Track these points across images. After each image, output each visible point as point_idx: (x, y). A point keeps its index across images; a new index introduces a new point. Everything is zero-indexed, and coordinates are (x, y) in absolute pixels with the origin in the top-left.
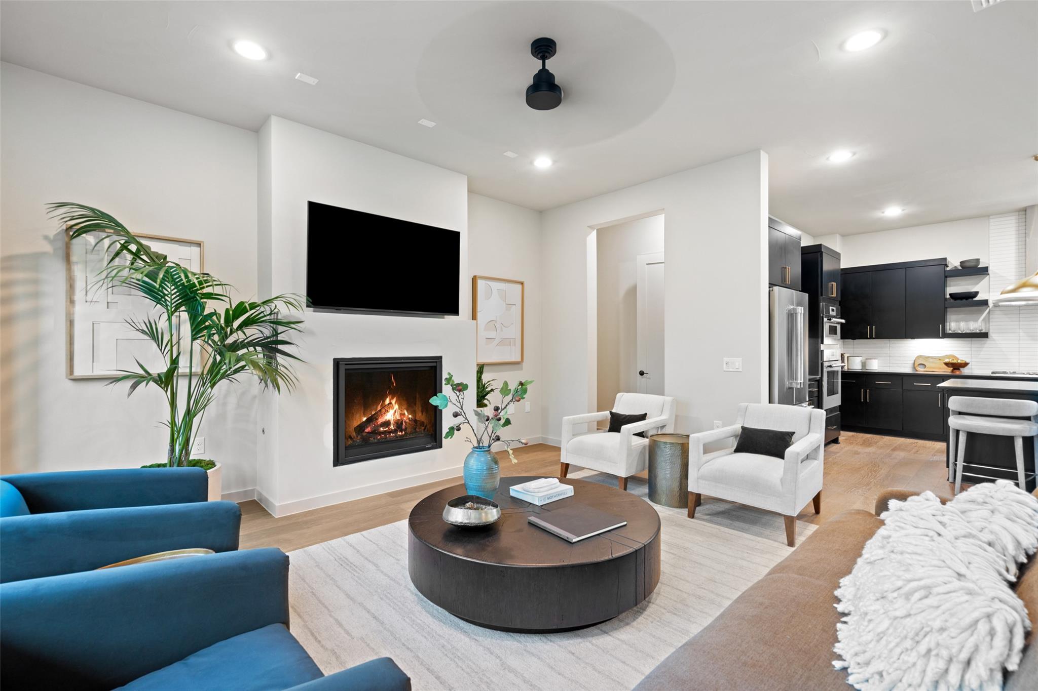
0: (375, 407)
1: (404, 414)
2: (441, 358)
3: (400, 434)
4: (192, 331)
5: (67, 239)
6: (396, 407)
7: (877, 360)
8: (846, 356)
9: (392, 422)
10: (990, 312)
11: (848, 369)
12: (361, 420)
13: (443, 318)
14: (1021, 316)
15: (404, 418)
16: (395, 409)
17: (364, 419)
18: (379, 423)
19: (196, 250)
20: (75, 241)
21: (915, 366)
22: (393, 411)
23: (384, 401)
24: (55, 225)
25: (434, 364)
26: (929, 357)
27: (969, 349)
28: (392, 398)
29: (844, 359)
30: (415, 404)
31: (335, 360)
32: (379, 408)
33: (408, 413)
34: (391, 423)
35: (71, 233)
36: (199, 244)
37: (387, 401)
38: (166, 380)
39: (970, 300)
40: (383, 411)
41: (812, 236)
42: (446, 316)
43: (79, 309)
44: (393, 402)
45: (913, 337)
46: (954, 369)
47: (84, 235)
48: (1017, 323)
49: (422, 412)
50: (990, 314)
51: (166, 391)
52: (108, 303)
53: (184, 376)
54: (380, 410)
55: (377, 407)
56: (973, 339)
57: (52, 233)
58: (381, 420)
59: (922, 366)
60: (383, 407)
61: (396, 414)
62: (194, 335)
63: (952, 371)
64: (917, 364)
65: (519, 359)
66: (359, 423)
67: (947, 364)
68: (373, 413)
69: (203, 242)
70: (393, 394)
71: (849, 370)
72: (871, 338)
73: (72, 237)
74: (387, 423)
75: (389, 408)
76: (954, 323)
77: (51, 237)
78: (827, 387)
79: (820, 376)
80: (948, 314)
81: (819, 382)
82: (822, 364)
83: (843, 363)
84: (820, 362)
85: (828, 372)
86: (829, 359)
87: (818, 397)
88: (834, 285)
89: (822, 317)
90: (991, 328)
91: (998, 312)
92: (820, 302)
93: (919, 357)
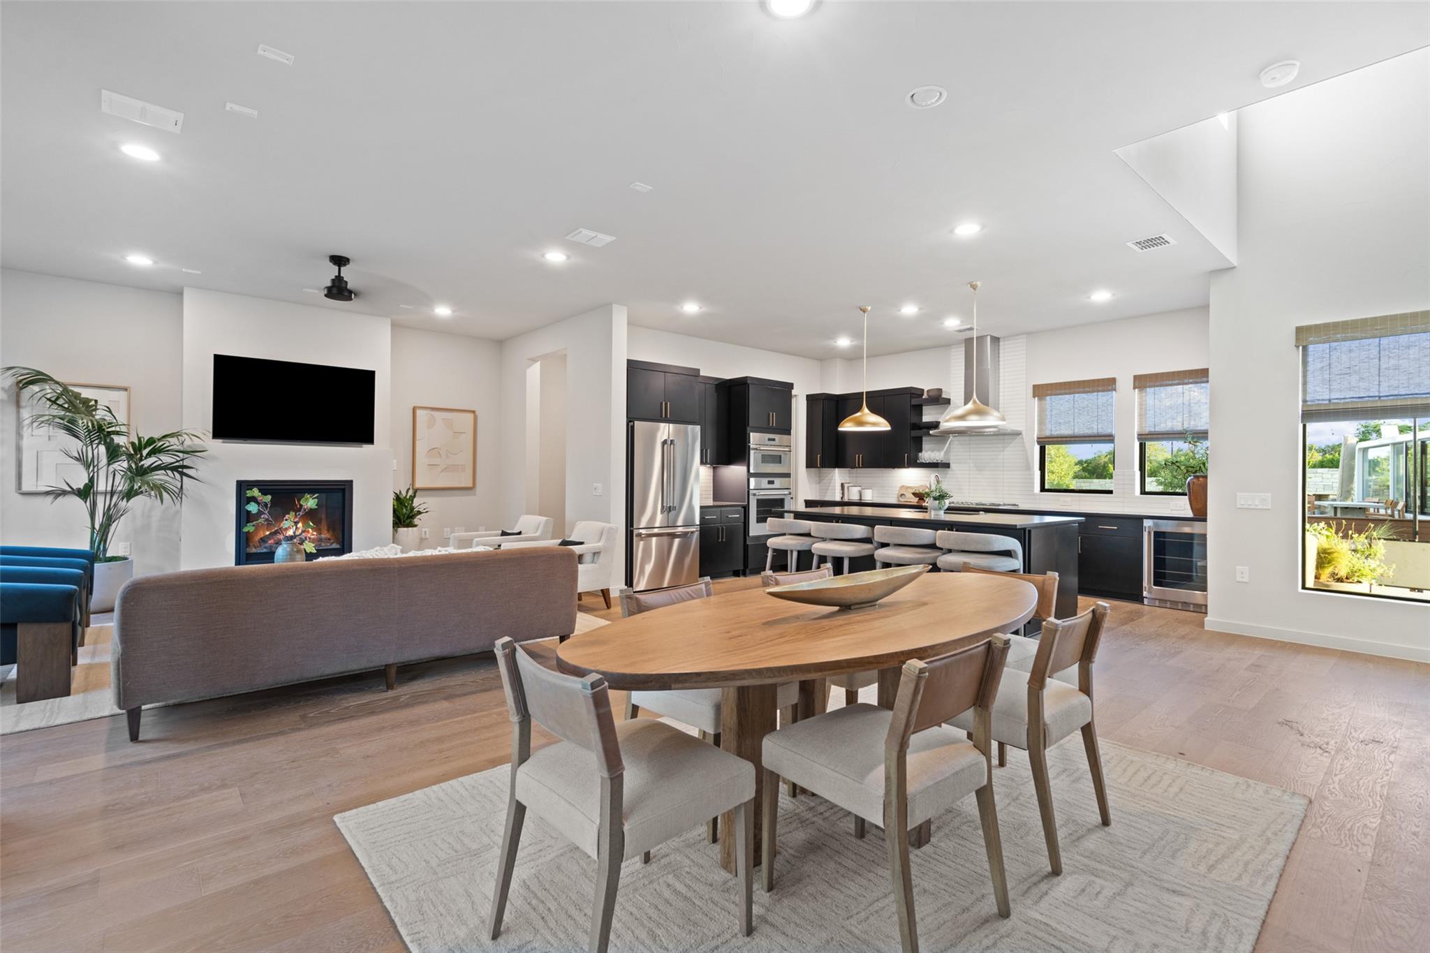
2: (351, 482)
4: (108, 458)
5: (18, 390)
7: (871, 490)
10: (951, 442)
11: (849, 499)
13: (361, 447)
17: (268, 533)
19: (123, 393)
20: (24, 390)
21: (899, 496)
24: (8, 381)
25: (343, 487)
26: (906, 486)
29: (844, 488)
30: (321, 524)
31: (237, 481)
35: (21, 385)
36: (126, 389)
38: (86, 493)
39: (936, 429)
42: (364, 446)
43: (26, 442)
46: (920, 499)
47: (31, 386)
48: (968, 453)
49: (328, 530)
50: (951, 444)
51: (86, 502)
52: (49, 436)
53: (101, 493)
56: (939, 469)
57: (7, 387)
59: (902, 495)
62: (110, 461)
63: (918, 502)
64: (899, 494)
65: (470, 485)
67: (914, 494)
69: (129, 387)
72: (859, 467)
73: (21, 389)
76: (927, 455)
77: (7, 388)
78: (757, 515)
79: (746, 503)
80: (923, 443)
81: (746, 509)
82: (748, 492)
83: (843, 494)
84: (747, 490)
85: (758, 500)
86: (763, 487)
87: (745, 523)
88: (773, 415)
89: (749, 446)
90: (952, 458)
91: (956, 442)
92: (748, 432)
93: (902, 487)
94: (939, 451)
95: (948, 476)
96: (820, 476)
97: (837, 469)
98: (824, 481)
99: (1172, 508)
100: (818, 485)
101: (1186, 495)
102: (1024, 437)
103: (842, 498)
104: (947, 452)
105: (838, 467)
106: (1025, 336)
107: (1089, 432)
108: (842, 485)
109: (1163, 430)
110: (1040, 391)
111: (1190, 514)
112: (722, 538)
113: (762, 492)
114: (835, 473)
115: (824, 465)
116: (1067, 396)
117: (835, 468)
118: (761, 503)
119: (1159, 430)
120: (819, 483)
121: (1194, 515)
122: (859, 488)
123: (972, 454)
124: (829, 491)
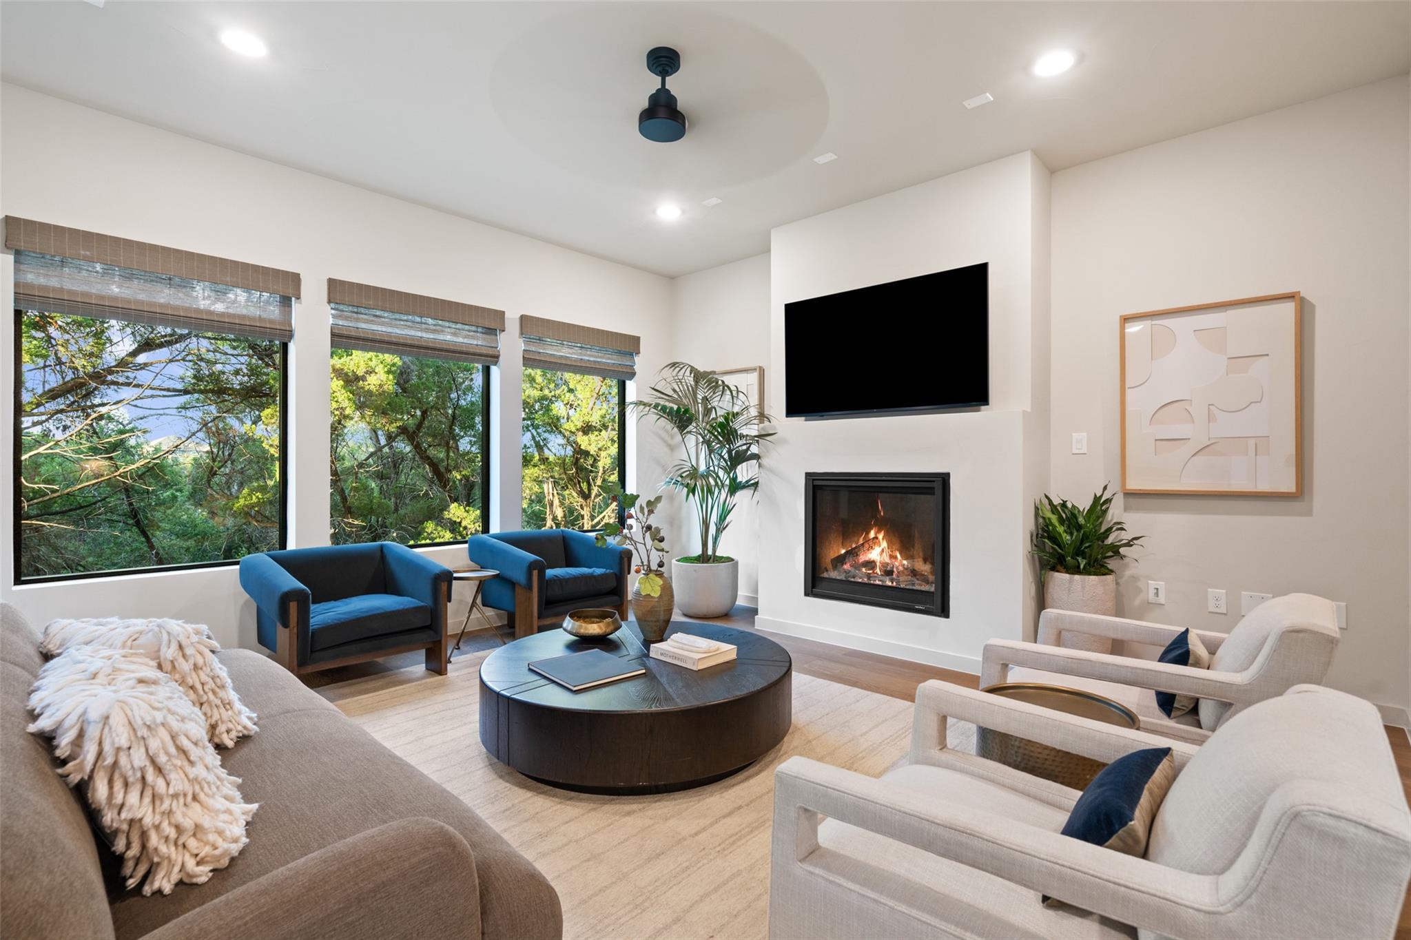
0: (856, 539)
1: (896, 558)
2: (945, 476)
3: (890, 584)
6: (884, 544)
9: (878, 564)
12: (839, 551)
15: (896, 563)
16: (882, 547)
17: (843, 551)
18: (860, 561)
22: (880, 549)
23: (868, 533)
28: (878, 532)
30: (913, 546)
31: (807, 473)
32: (861, 541)
33: (901, 556)
34: (876, 564)
37: (872, 534)
40: (867, 546)
44: (881, 536)
54: (863, 544)
55: (858, 540)
58: (863, 558)
60: (867, 540)
61: (884, 553)
66: (836, 555)
68: (854, 546)
70: (881, 525)
74: (870, 564)
75: (875, 543)
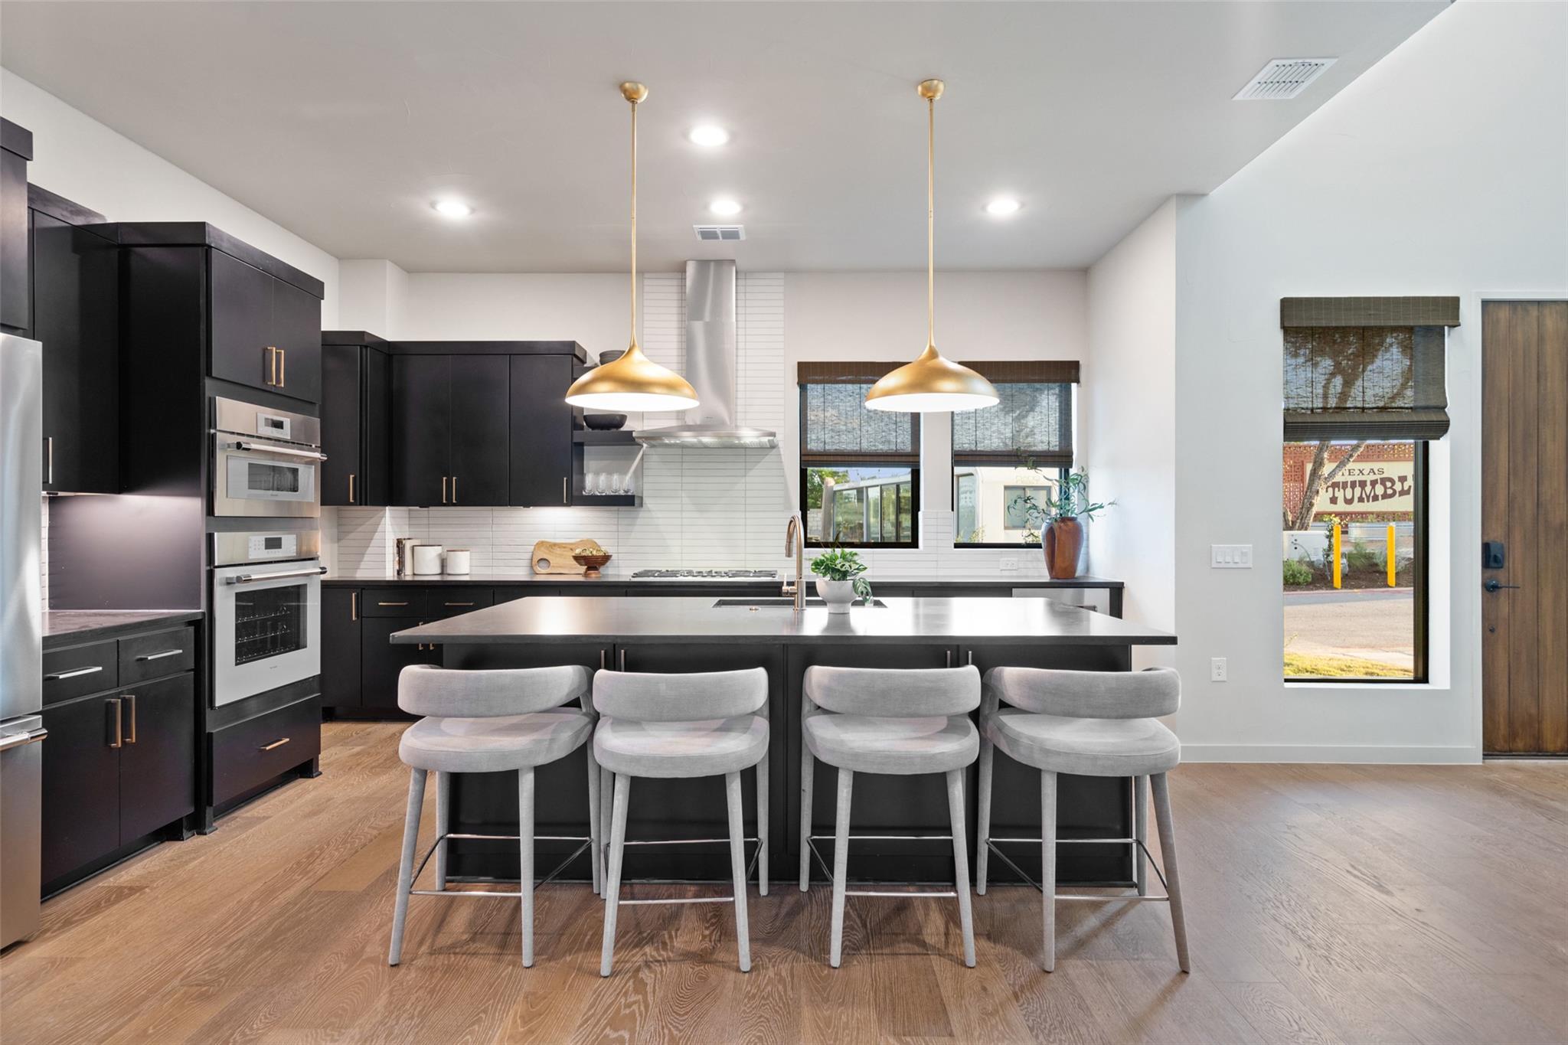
7: (468, 553)
8: (408, 545)
10: (645, 456)
11: (414, 574)
14: (685, 465)
21: (533, 563)
26: (555, 545)
27: (614, 528)
29: (403, 552)
39: (614, 430)
41: (337, 257)
45: (527, 504)
46: (589, 569)
48: (679, 479)
50: (645, 460)
56: (621, 508)
59: (542, 564)
63: (586, 575)
64: (535, 560)
67: (579, 559)
71: (417, 578)
72: (449, 504)
76: (597, 479)
78: (238, 636)
79: (203, 609)
80: (585, 457)
81: (202, 629)
82: (211, 575)
83: (401, 563)
84: (204, 568)
85: (239, 596)
86: (254, 556)
87: (198, 670)
88: (278, 355)
89: (213, 437)
90: (646, 486)
91: (655, 458)
92: (208, 394)
93: (541, 544)
94: (623, 472)
95: (639, 521)
96: (339, 525)
97: (388, 510)
98: (352, 536)
99: (1002, 568)
100: (336, 545)
101: (1041, 547)
102: (782, 453)
103: (399, 572)
104: (639, 474)
105: (392, 504)
106: (782, 275)
107: (882, 447)
108: (400, 544)
109: (988, 449)
110: (810, 373)
111: (1046, 577)
112: (126, 733)
113: (256, 573)
114: (384, 516)
115: (362, 500)
116: (850, 387)
117: (386, 505)
118: (250, 604)
119: (982, 449)
120: (339, 540)
121: (1051, 578)
122: (438, 550)
123: (685, 480)
124: (366, 558)
